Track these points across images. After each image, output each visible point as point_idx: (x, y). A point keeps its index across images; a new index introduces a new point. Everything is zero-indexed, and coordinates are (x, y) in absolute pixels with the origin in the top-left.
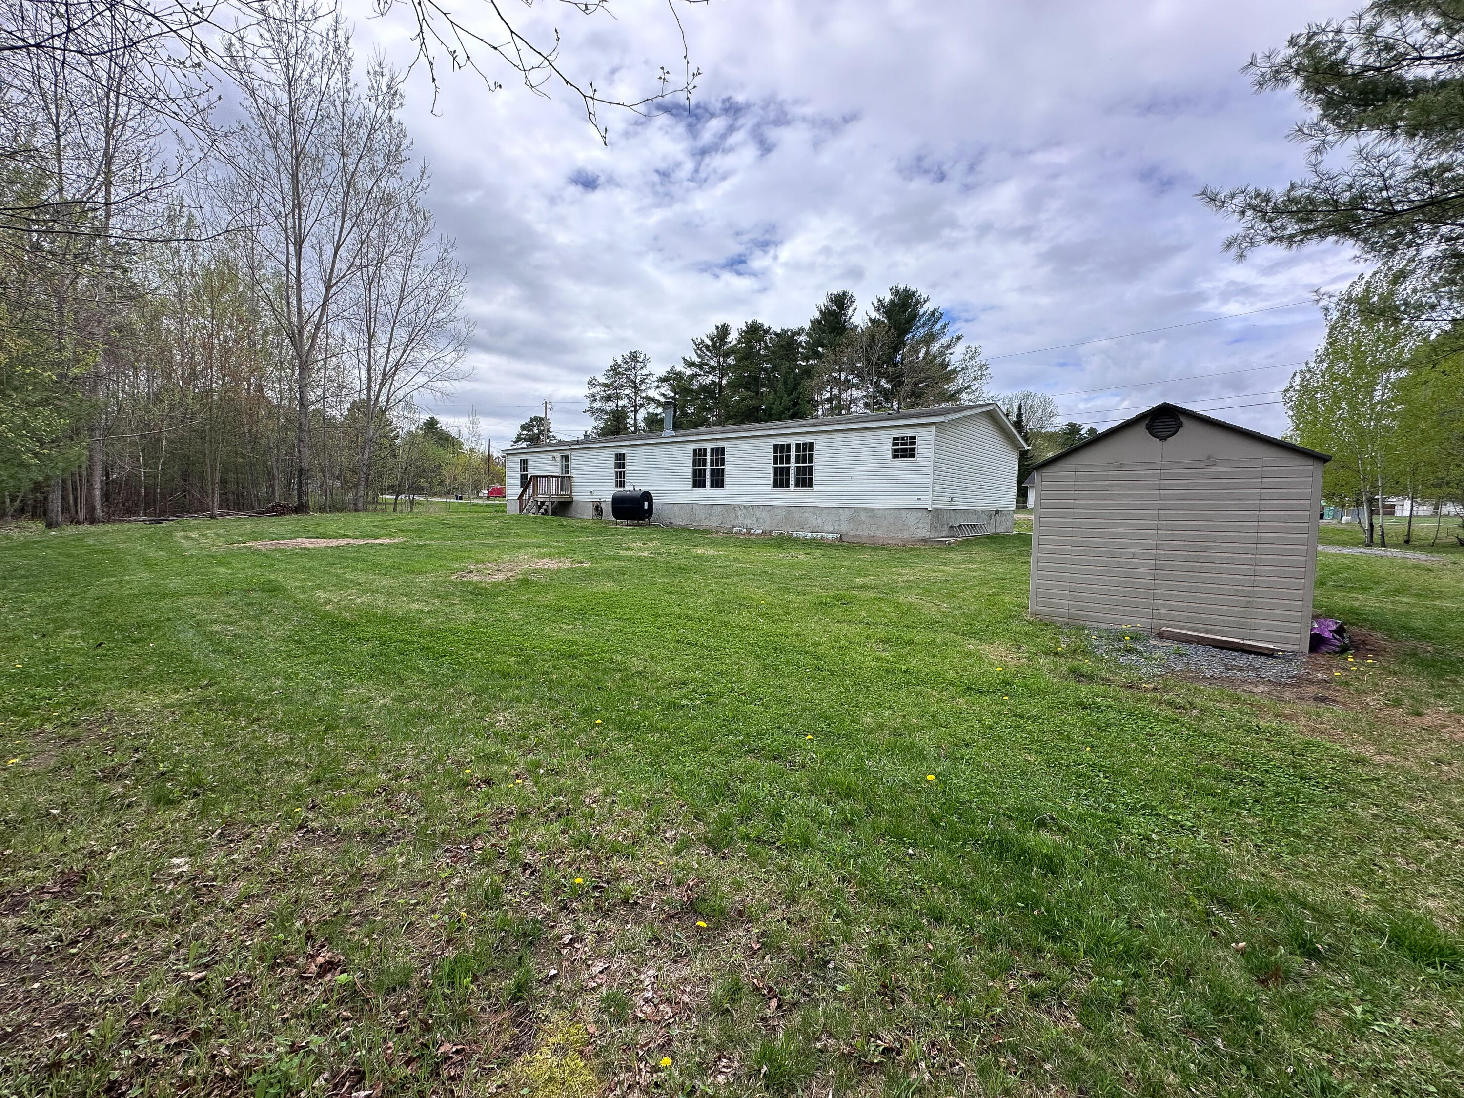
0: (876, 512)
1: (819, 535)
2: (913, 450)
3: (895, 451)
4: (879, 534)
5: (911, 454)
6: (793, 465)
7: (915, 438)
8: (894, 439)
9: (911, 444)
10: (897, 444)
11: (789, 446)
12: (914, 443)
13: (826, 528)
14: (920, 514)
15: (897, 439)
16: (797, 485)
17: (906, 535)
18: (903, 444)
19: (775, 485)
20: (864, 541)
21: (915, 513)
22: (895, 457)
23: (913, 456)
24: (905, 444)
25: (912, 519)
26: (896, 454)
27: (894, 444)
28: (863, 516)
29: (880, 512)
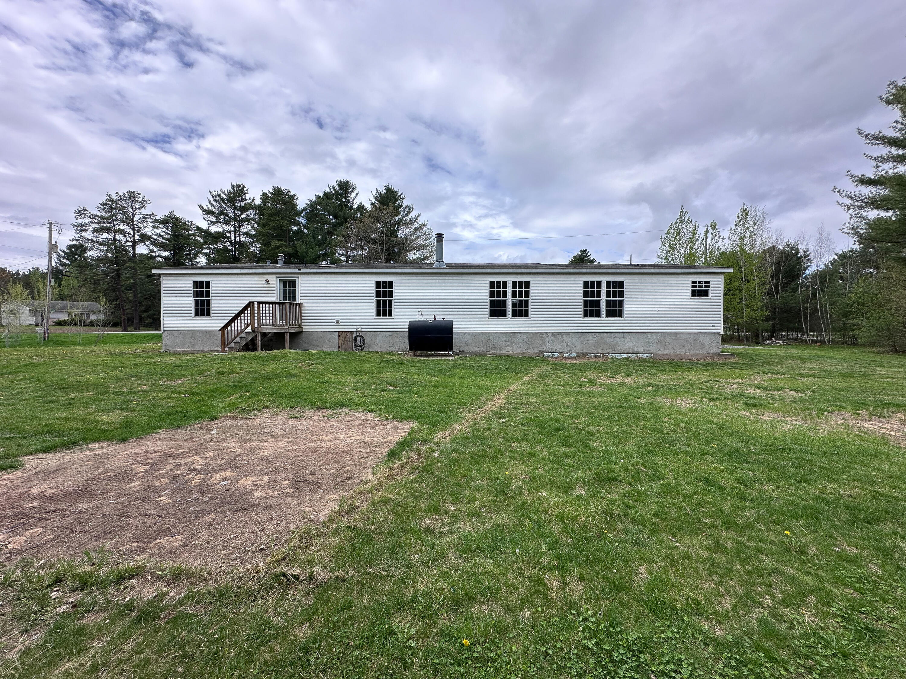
0: (678, 336)
1: (634, 355)
2: (707, 291)
3: (693, 291)
4: (682, 352)
5: (706, 294)
6: (603, 299)
7: (708, 282)
8: (693, 282)
9: (706, 286)
10: (696, 286)
11: (599, 284)
12: (709, 286)
13: (636, 349)
14: (713, 336)
15: (695, 282)
16: (608, 315)
17: (704, 352)
18: (699, 286)
19: (585, 315)
20: (673, 357)
21: (709, 335)
22: (693, 295)
23: (707, 295)
24: (702, 286)
25: (706, 341)
26: (695, 294)
27: (693, 286)
28: (668, 339)
29: (682, 335)
